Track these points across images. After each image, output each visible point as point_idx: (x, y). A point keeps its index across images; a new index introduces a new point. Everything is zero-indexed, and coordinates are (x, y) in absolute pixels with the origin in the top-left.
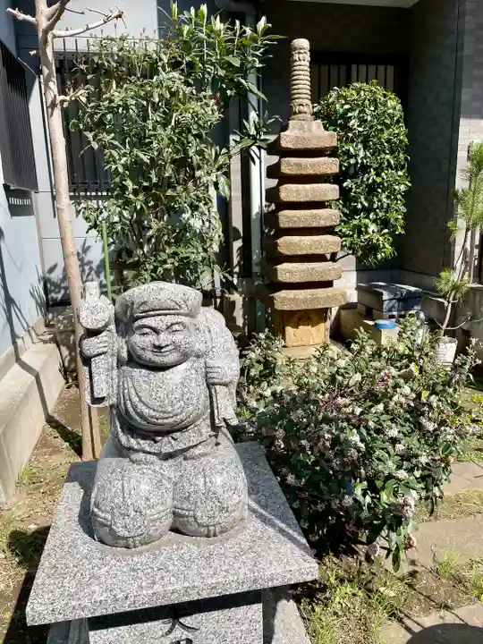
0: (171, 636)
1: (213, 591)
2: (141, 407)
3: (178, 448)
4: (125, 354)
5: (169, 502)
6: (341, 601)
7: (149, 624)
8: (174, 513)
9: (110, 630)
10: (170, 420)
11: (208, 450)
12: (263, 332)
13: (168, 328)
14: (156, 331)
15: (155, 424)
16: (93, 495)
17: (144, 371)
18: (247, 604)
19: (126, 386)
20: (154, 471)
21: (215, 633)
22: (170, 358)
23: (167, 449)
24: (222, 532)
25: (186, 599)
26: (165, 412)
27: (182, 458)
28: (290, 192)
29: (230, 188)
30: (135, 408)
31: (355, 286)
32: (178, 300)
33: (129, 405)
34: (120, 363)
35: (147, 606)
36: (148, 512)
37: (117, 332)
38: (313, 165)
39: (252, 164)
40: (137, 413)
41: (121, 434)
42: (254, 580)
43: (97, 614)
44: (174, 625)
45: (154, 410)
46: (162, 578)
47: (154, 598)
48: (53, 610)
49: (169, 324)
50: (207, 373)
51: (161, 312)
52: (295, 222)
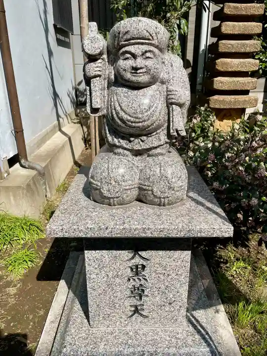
0: (133, 261)
1: (161, 233)
2: (122, 114)
3: (145, 147)
4: (113, 77)
5: (137, 181)
6: (237, 270)
7: (120, 252)
8: (139, 188)
9: (97, 251)
10: (140, 124)
11: (164, 151)
12: (203, 106)
13: (143, 55)
14: (134, 56)
15: (130, 126)
16: (90, 172)
17: (124, 89)
18: (181, 250)
19: (112, 99)
20: (129, 161)
21: (159, 264)
22: (143, 78)
23: (137, 147)
24: (169, 204)
25: (144, 235)
26: (137, 118)
27: (146, 156)
28: (229, 27)
29: (188, 28)
30: (117, 114)
31: (262, 102)
32: (152, 31)
33: (114, 113)
34: (110, 85)
35: (119, 235)
36: (123, 183)
37: (108, 62)
38: (246, 8)
39: (204, 11)
40: (119, 118)
41: (108, 135)
42: (189, 231)
43: (89, 236)
44: (135, 255)
45: (130, 116)
46: (130, 222)
47: (124, 232)
48: (62, 230)
49: (144, 51)
50: (168, 95)
51: (139, 41)
52: (229, 48)
